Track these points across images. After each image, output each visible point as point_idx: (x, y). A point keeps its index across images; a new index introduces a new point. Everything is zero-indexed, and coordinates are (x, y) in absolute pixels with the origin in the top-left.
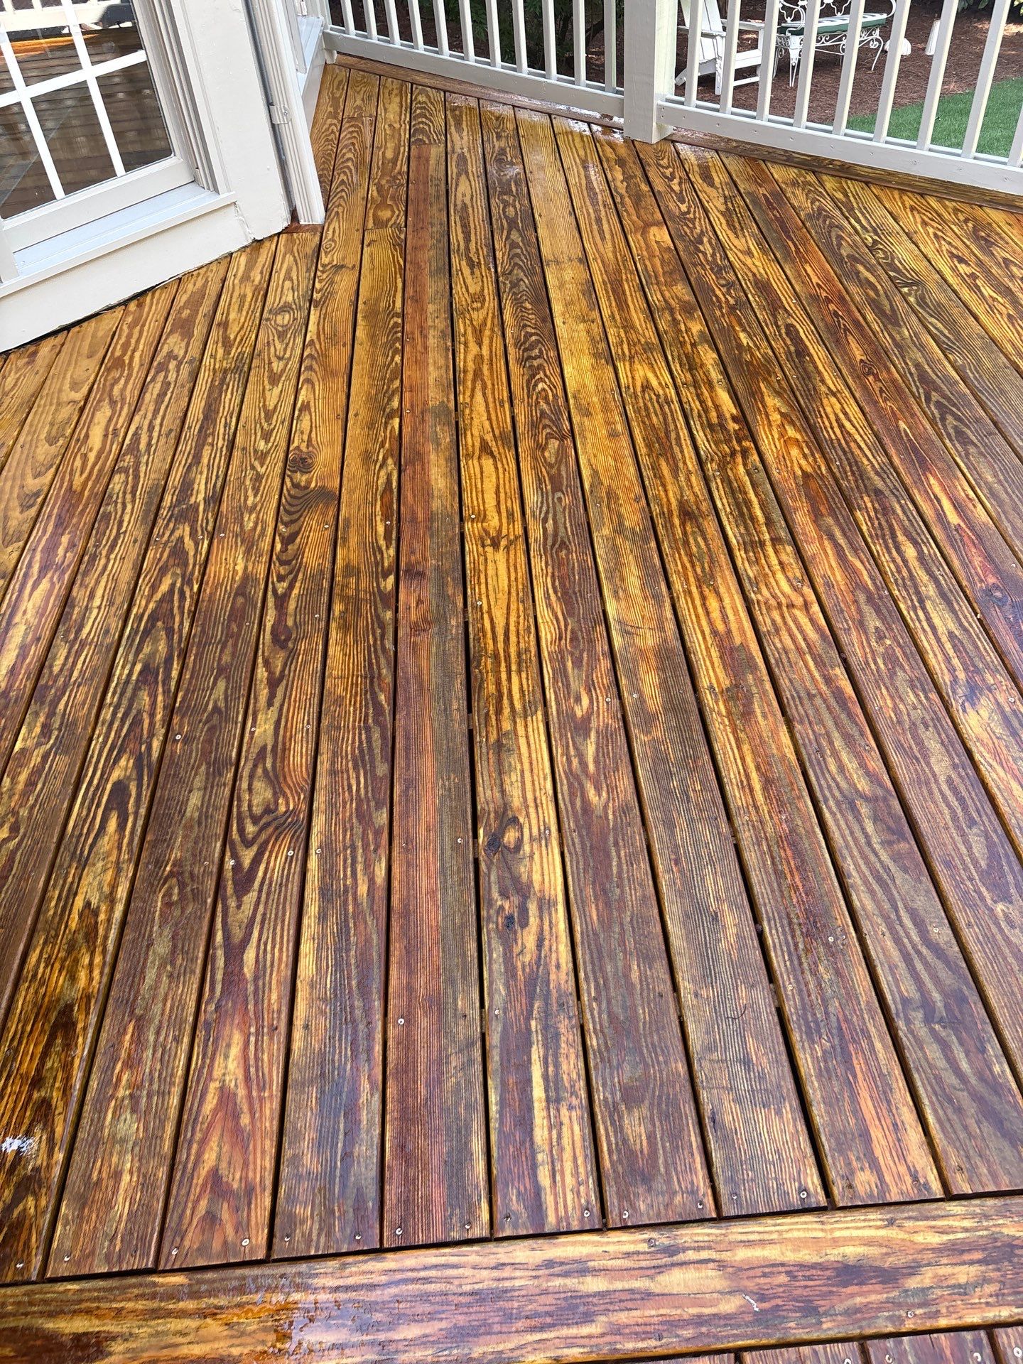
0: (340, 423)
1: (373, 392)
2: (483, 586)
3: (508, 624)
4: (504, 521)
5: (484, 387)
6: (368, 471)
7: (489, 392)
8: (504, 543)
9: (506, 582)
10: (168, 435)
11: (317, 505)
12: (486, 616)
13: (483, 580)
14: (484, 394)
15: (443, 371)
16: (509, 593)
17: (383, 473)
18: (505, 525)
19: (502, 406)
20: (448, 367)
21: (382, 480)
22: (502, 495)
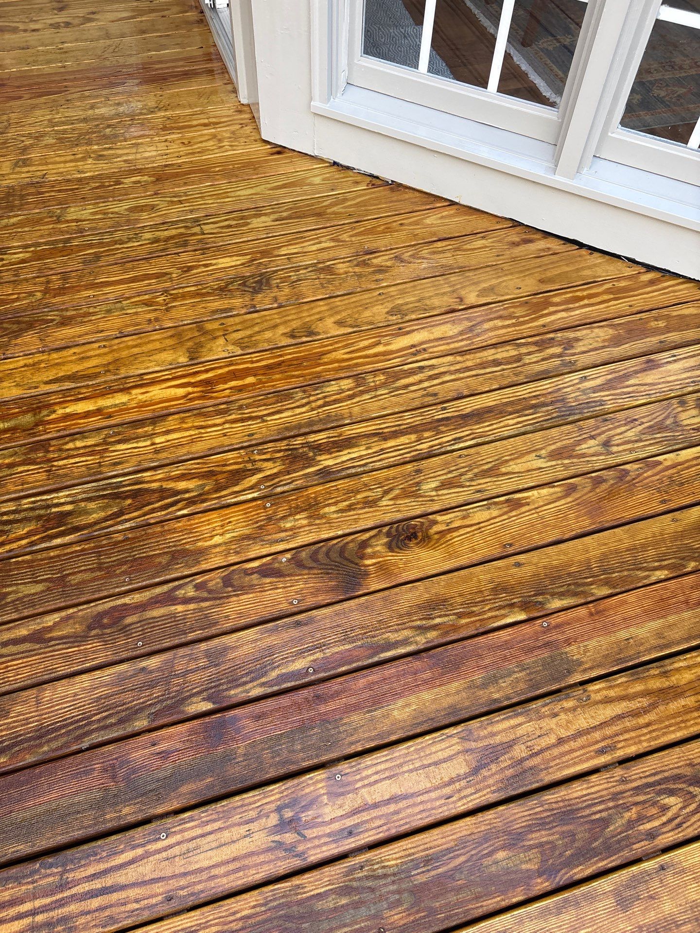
0: (497, 552)
1: (573, 569)
2: (199, 831)
3: (123, 887)
4: (336, 826)
5: (635, 714)
6: (409, 614)
7: (628, 723)
8: (289, 838)
9: (206, 864)
10: (428, 395)
11: (331, 579)
12: (140, 851)
13: (209, 828)
14: (620, 717)
15: (654, 642)
16: (185, 874)
17: (406, 633)
18: (328, 830)
19: (602, 752)
20: (667, 646)
21: (393, 637)
22: (392, 808)
